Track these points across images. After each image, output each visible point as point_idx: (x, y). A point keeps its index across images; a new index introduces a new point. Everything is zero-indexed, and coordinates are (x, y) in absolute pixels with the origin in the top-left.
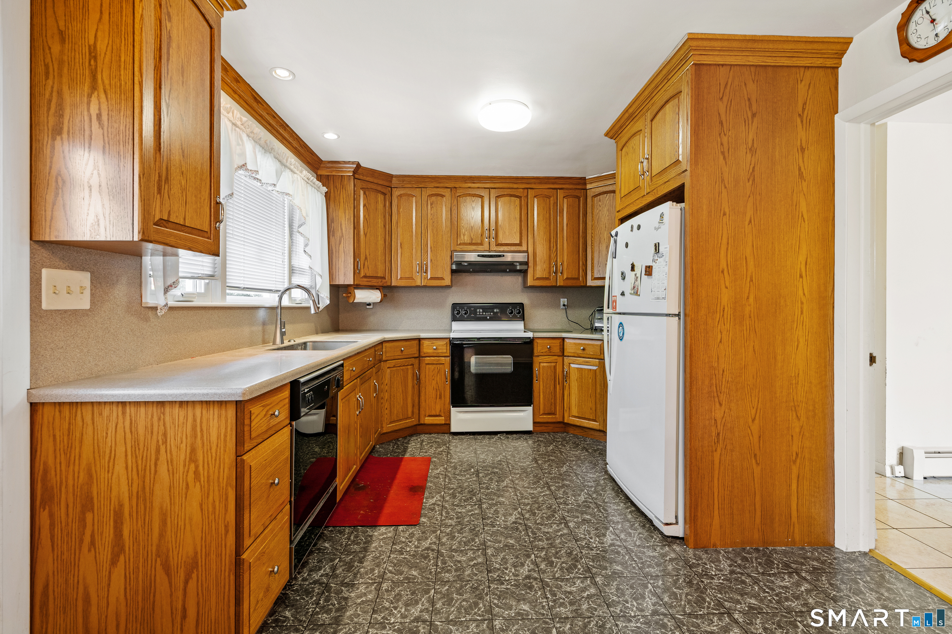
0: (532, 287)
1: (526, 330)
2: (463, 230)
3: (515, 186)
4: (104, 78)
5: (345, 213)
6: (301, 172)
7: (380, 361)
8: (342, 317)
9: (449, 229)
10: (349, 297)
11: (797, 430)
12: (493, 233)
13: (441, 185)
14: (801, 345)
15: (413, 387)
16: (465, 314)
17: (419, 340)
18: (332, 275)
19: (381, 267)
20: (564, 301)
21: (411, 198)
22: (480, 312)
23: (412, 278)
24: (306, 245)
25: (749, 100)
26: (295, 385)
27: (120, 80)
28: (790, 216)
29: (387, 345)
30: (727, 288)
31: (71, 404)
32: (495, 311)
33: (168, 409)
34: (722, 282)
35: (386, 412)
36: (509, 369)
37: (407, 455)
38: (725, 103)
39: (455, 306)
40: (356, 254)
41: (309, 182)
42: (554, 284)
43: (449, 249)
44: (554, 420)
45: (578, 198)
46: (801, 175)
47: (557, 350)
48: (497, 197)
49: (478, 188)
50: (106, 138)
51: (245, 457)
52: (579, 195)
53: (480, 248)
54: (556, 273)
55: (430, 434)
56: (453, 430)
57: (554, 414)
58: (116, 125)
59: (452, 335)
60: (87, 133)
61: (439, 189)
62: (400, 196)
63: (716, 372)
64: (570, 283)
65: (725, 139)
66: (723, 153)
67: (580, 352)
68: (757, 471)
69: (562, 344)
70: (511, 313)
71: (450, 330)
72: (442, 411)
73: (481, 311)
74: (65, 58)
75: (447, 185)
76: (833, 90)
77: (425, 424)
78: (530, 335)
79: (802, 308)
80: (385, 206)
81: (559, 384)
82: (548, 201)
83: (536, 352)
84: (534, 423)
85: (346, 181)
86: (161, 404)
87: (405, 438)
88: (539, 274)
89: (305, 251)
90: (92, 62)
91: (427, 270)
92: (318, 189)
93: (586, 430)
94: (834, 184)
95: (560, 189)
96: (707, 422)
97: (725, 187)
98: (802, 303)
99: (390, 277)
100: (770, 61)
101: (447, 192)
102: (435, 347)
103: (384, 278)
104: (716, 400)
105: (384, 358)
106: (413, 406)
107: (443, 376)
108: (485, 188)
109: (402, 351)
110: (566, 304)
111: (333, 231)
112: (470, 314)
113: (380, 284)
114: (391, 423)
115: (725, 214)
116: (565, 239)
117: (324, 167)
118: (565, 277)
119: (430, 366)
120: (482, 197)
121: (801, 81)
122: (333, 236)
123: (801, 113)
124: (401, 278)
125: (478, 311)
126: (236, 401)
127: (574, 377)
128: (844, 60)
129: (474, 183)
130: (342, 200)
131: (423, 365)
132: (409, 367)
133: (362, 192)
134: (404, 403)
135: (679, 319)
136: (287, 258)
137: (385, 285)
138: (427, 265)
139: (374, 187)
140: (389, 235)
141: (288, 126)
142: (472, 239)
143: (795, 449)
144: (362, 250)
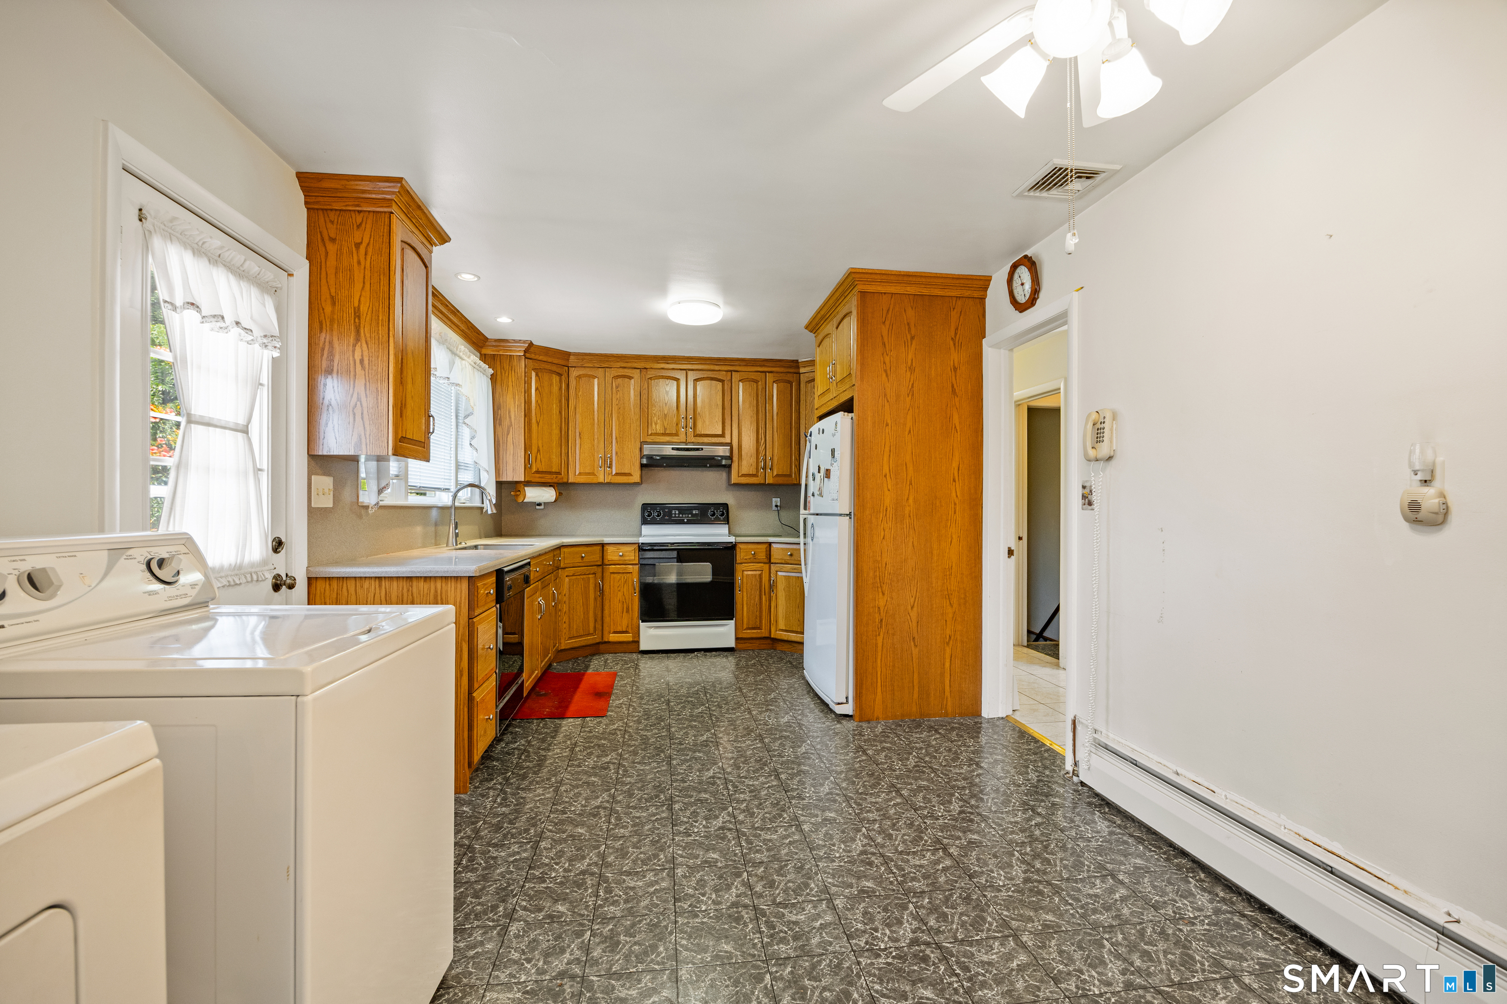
0: (736, 485)
1: (730, 533)
2: (655, 419)
3: (717, 368)
4: (366, 333)
5: (514, 399)
6: (469, 357)
7: (558, 568)
8: (506, 519)
9: (638, 417)
10: (517, 495)
11: (951, 615)
12: (691, 424)
13: (629, 365)
14: (954, 541)
15: (595, 599)
16: (658, 516)
17: (603, 545)
18: (499, 470)
19: (555, 460)
20: (776, 501)
21: (592, 380)
22: (675, 514)
23: (593, 474)
24: (473, 438)
25: (908, 324)
26: (500, 573)
27: (378, 333)
28: (944, 427)
29: (566, 550)
30: (889, 490)
31: (338, 578)
32: (694, 512)
33: (415, 583)
34: (885, 485)
35: (565, 626)
36: (708, 578)
37: (590, 671)
38: (887, 327)
39: (645, 507)
40: (527, 447)
41: (476, 366)
42: (762, 482)
43: (638, 440)
44: (759, 636)
45: (791, 383)
46: (954, 391)
47: (762, 556)
48: (696, 380)
49: (673, 369)
50: (367, 378)
51: (475, 620)
52: (791, 379)
53: (675, 439)
54: (764, 468)
55: (616, 653)
56: (643, 647)
57: (759, 628)
58: (375, 368)
59: (642, 540)
60: (352, 373)
61: (626, 370)
62: (579, 377)
63: (880, 565)
64: (780, 480)
65: (887, 359)
66: (886, 371)
67: (788, 558)
68: (915, 651)
69: (768, 549)
70: (713, 515)
71: (640, 535)
72: (630, 627)
73: (677, 512)
74: (335, 317)
75: (636, 365)
76: (981, 317)
77: (609, 642)
78: (732, 539)
79: (955, 509)
80: (560, 388)
81: (765, 594)
82: (755, 386)
83: (739, 559)
84: (737, 639)
85: (515, 362)
86: (409, 578)
87: (586, 657)
88: (745, 470)
89: (471, 444)
90: (357, 320)
91: (611, 464)
92: (484, 372)
93: (795, 645)
94: (982, 399)
95: (769, 372)
96: (871, 610)
97: (888, 401)
98: (955, 504)
99: (566, 472)
100: (925, 291)
101: (636, 374)
102: (621, 554)
103: (559, 473)
104: (880, 590)
105: (562, 565)
106: (596, 621)
107: (630, 587)
108: (681, 370)
109: (582, 557)
110: (779, 504)
111: (500, 420)
112: (664, 516)
113: (555, 480)
114: (570, 638)
115: (887, 425)
116: (775, 430)
117: (490, 346)
118: (775, 473)
119: (616, 575)
120: (677, 380)
121: (954, 309)
122: (500, 424)
123: (953, 337)
124: (580, 474)
125: (673, 512)
126: (469, 577)
127: (781, 586)
128: (988, 292)
129: (668, 363)
130: (510, 384)
131: (607, 574)
132: (590, 576)
133: (534, 374)
134: (584, 617)
135: (850, 518)
136: (453, 452)
137: (561, 481)
138: (611, 458)
139: (548, 367)
140: (565, 423)
141: (458, 311)
142: (665, 429)
143: (948, 632)
144: (534, 442)
